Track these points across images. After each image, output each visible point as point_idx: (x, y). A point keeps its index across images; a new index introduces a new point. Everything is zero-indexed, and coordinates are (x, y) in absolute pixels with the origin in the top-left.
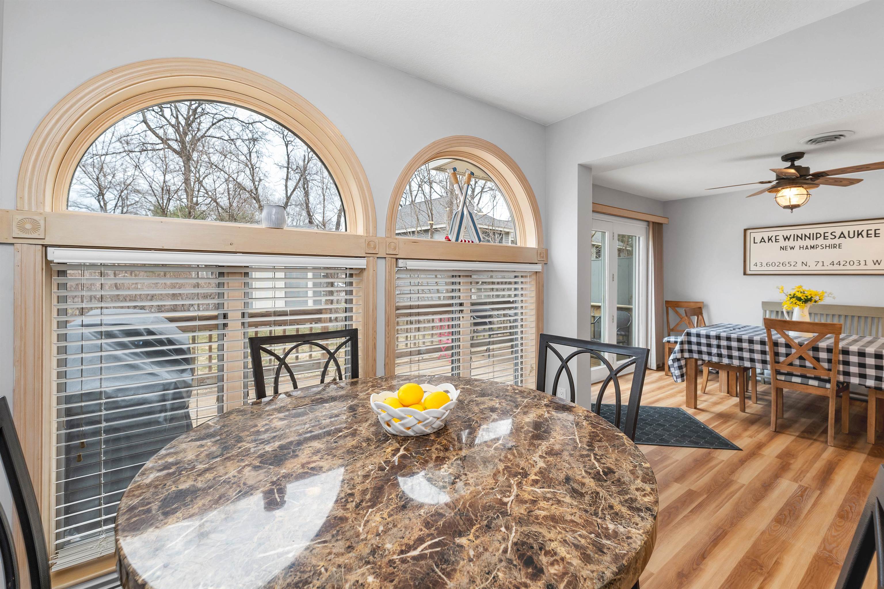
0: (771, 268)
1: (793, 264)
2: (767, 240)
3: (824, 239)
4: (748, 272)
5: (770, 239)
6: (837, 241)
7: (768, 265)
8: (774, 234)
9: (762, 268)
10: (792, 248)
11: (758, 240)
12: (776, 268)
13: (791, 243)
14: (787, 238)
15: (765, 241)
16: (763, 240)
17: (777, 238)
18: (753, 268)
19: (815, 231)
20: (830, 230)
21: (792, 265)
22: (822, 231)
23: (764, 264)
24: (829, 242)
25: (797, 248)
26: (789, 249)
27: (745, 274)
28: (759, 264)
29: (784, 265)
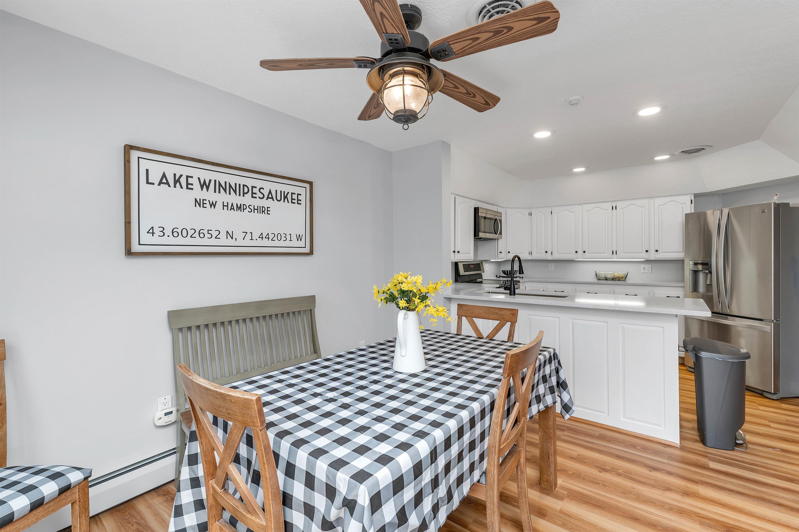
0: (180, 240)
1: (215, 234)
2: (171, 182)
3: (252, 197)
4: (136, 248)
5: (177, 181)
6: (265, 203)
7: (175, 234)
8: (185, 171)
9: (164, 240)
10: (213, 205)
11: (155, 177)
12: (188, 241)
13: (210, 195)
14: (204, 185)
15: (167, 183)
16: (163, 180)
17: (190, 180)
18: (146, 238)
19: (242, 181)
20: (259, 184)
21: (214, 236)
22: (250, 183)
23: (168, 232)
24: (257, 203)
25: (219, 205)
26: (208, 205)
27: (129, 253)
28: (157, 231)
29: (202, 235)
